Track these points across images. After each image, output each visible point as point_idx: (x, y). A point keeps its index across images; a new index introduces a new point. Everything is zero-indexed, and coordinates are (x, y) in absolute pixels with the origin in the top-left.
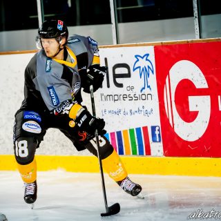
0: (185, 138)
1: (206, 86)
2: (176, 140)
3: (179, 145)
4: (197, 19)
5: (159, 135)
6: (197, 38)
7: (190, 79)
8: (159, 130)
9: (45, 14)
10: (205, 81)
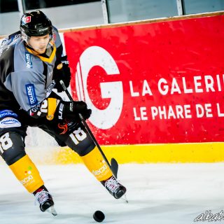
1: (117, 72)
4: (105, 4)
6: (106, 24)
10: (116, 67)
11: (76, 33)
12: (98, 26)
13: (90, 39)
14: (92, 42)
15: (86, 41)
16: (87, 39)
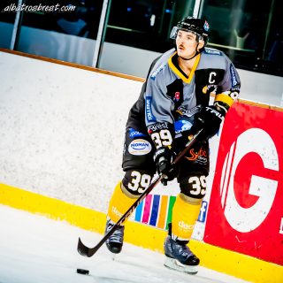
0: (234, 226)
1: (276, 168)
2: (223, 225)
3: (225, 232)
5: (204, 213)
7: (260, 153)
8: (205, 207)
9: (108, 24)
10: (277, 162)
11: (243, 105)
12: (272, 105)
13: (257, 118)
14: (258, 123)
15: (251, 119)
16: (254, 117)
